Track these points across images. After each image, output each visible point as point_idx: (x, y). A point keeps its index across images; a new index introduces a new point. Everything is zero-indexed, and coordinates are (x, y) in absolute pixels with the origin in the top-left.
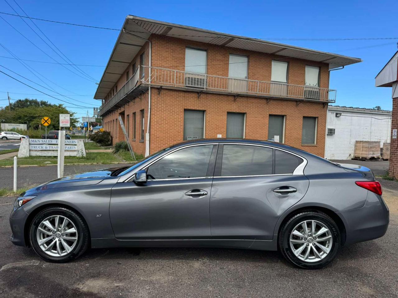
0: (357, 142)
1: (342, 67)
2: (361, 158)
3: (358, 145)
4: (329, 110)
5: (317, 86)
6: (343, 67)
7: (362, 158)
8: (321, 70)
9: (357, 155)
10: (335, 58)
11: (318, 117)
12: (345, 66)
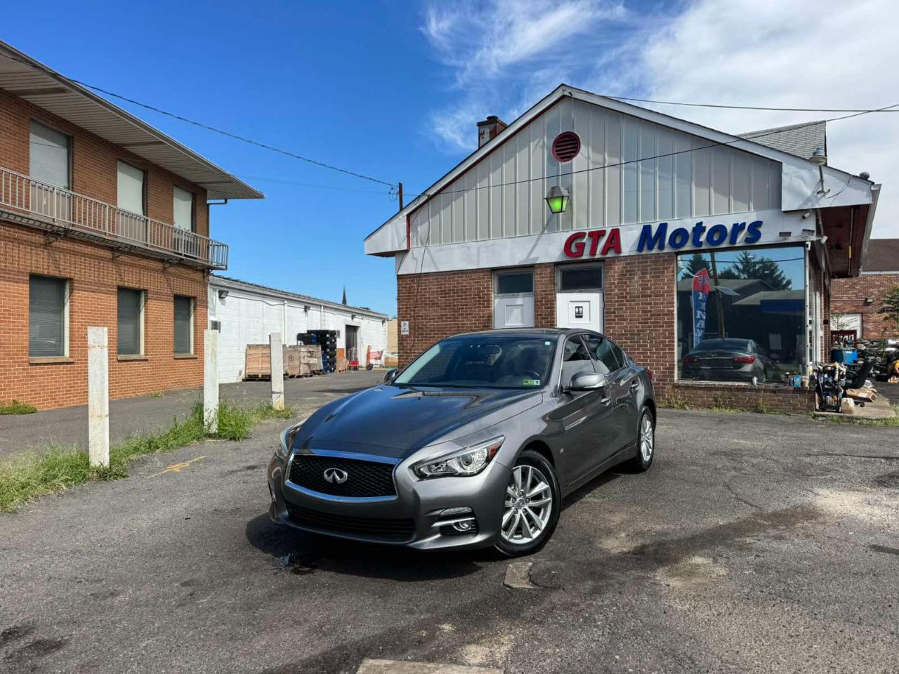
0: (249, 347)
1: (223, 201)
2: (260, 376)
3: (252, 352)
4: (211, 284)
5: (190, 231)
6: (226, 202)
7: (262, 376)
8: (196, 201)
9: (253, 372)
10: (230, 182)
11: (195, 298)
12: (228, 201)
